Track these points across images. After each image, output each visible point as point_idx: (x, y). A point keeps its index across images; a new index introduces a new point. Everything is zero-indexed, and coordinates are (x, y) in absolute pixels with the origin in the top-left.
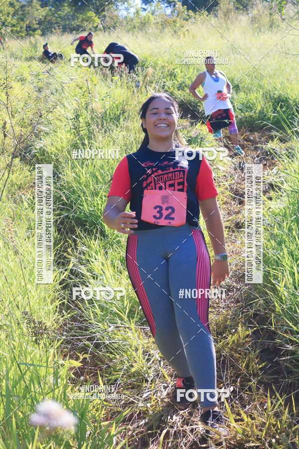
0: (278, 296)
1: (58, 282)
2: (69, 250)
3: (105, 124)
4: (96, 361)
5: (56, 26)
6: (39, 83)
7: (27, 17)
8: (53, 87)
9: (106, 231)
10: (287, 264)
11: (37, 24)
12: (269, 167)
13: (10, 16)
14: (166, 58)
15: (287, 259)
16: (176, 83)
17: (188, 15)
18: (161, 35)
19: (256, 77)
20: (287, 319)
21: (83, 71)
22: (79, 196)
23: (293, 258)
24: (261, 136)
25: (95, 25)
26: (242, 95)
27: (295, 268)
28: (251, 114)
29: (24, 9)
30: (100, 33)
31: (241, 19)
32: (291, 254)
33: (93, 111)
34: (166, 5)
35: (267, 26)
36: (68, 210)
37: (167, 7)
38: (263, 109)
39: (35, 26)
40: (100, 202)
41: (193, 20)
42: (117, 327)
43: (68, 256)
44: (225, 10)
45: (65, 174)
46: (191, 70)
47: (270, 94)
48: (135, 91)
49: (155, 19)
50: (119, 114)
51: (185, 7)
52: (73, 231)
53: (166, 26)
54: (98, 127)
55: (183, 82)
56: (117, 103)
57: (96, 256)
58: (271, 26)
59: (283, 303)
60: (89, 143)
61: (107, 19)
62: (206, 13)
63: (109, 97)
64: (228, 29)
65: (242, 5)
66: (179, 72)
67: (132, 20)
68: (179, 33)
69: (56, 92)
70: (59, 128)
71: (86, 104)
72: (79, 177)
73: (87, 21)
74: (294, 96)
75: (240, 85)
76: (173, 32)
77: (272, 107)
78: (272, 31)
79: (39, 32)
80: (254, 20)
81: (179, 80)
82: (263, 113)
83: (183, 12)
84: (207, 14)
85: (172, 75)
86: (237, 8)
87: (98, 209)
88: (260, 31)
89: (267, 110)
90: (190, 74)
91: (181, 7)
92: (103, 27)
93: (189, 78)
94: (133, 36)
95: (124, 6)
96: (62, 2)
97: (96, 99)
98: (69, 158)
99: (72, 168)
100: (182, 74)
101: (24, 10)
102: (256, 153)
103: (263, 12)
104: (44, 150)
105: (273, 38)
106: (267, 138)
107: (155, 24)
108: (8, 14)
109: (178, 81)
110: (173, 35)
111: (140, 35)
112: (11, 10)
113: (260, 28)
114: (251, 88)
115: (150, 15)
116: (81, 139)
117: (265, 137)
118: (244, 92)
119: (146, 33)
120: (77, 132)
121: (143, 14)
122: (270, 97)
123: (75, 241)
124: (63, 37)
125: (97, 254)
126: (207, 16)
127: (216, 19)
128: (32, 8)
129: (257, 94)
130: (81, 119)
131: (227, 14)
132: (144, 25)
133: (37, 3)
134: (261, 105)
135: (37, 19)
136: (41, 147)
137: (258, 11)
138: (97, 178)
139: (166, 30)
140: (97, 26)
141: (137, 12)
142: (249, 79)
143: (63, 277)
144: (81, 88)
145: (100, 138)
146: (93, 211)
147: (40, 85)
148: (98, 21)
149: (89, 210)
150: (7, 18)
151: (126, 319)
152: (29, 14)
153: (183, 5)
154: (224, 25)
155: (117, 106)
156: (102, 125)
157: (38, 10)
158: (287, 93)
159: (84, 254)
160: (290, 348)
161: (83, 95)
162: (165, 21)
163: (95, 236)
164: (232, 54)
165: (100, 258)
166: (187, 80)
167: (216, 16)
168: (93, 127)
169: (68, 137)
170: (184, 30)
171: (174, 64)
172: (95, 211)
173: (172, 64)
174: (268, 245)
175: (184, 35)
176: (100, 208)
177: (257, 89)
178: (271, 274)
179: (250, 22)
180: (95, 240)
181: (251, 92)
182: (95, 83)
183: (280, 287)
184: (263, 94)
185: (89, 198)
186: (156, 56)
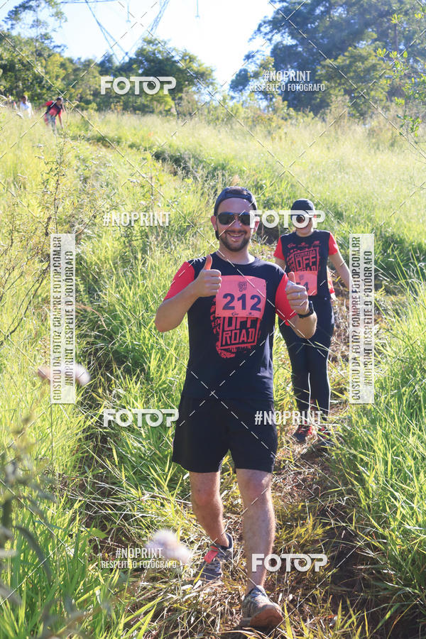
0: (364, 488)
1: (82, 429)
2: (100, 391)
3: (167, 237)
4: (121, 536)
5: (116, 100)
6: (86, 171)
7: (80, 84)
8: (103, 179)
9: (151, 374)
10: (379, 449)
11: (90, 94)
13: (59, 80)
14: (254, 165)
15: (380, 442)
16: (262, 197)
17: (288, 114)
19: (365, 206)
20: (372, 517)
21: (149, 165)
22: (122, 323)
23: (388, 444)
25: (167, 108)
26: (345, 226)
27: (389, 456)
29: (78, 73)
30: (172, 119)
31: (355, 130)
32: (386, 436)
34: (261, 96)
35: (387, 144)
36: (104, 339)
37: (261, 99)
39: (88, 97)
40: (147, 335)
41: (294, 121)
42: (153, 497)
43: (98, 398)
44: (337, 115)
45: (107, 292)
46: (284, 184)
47: (381, 231)
49: (245, 112)
50: (186, 227)
51: (286, 102)
52: (109, 368)
53: (258, 124)
54: (157, 240)
55: (272, 199)
56: (185, 212)
57: (135, 402)
58: (392, 145)
60: (143, 258)
61: (184, 103)
62: (311, 114)
63: (176, 203)
64: (338, 140)
65: (358, 112)
66: (268, 185)
67: (216, 108)
68: (274, 135)
69: (107, 185)
70: (106, 233)
71: (146, 207)
72: (125, 300)
73: (158, 101)
74: (411, 238)
75: (344, 213)
76: (267, 132)
77: (380, 247)
78: (392, 151)
79: (94, 105)
80: (371, 133)
81: (267, 195)
83: (283, 109)
84: (313, 116)
85: (259, 187)
86: (353, 115)
87: (144, 343)
88: (378, 148)
90: (282, 189)
91: (281, 102)
92: (177, 112)
93: (279, 194)
94: (215, 129)
95: (207, 89)
96: (128, 73)
97: (160, 204)
98: (115, 272)
99: (117, 287)
100: (272, 188)
101: (77, 75)
103: (385, 126)
104: (82, 258)
105: (394, 160)
107: (244, 118)
108: (57, 77)
109: (265, 196)
110: (266, 137)
111: (224, 130)
112: (62, 73)
113: (379, 145)
114: (358, 220)
115: (239, 105)
116: (134, 252)
118: (348, 223)
119: (232, 128)
120: (129, 241)
121: (231, 104)
122: (381, 234)
123: (109, 380)
124: (124, 117)
125: (137, 401)
126: (313, 119)
127: (324, 123)
128: (88, 73)
129: (364, 228)
131: (338, 120)
132: (230, 117)
133: (95, 69)
135: (92, 88)
136: (79, 254)
137: (379, 123)
138: (147, 303)
139: (258, 128)
140: (169, 110)
141: (224, 100)
142: (356, 208)
143: (88, 423)
144: (142, 187)
145: (158, 254)
146: (137, 344)
147: (87, 173)
148: (172, 103)
149: (132, 342)
150: (55, 82)
151: (166, 488)
152: (83, 80)
153: (284, 100)
154: (333, 133)
155: (185, 216)
156: (162, 239)
157: (95, 77)
158: (403, 233)
159: (119, 398)
160: (372, 554)
161: (144, 196)
162: (258, 117)
163: (138, 377)
164: (339, 173)
166: (277, 196)
167: (324, 120)
168: (152, 238)
169: (115, 246)
170: (282, 132)
171: (262, 173)
172: (140, 345)
173: (260, 172)
174: (358, 422)
175: (280, 138)
176: (147, 342)
177: (365, 222)
178: (359, 459)
179: (366, 135)
180: (136, 383)
181: (357, 224)
182: (161, 183)
183: (368, 476)
184: (373, 229)
185: (134, 329)
186: (241, 160)
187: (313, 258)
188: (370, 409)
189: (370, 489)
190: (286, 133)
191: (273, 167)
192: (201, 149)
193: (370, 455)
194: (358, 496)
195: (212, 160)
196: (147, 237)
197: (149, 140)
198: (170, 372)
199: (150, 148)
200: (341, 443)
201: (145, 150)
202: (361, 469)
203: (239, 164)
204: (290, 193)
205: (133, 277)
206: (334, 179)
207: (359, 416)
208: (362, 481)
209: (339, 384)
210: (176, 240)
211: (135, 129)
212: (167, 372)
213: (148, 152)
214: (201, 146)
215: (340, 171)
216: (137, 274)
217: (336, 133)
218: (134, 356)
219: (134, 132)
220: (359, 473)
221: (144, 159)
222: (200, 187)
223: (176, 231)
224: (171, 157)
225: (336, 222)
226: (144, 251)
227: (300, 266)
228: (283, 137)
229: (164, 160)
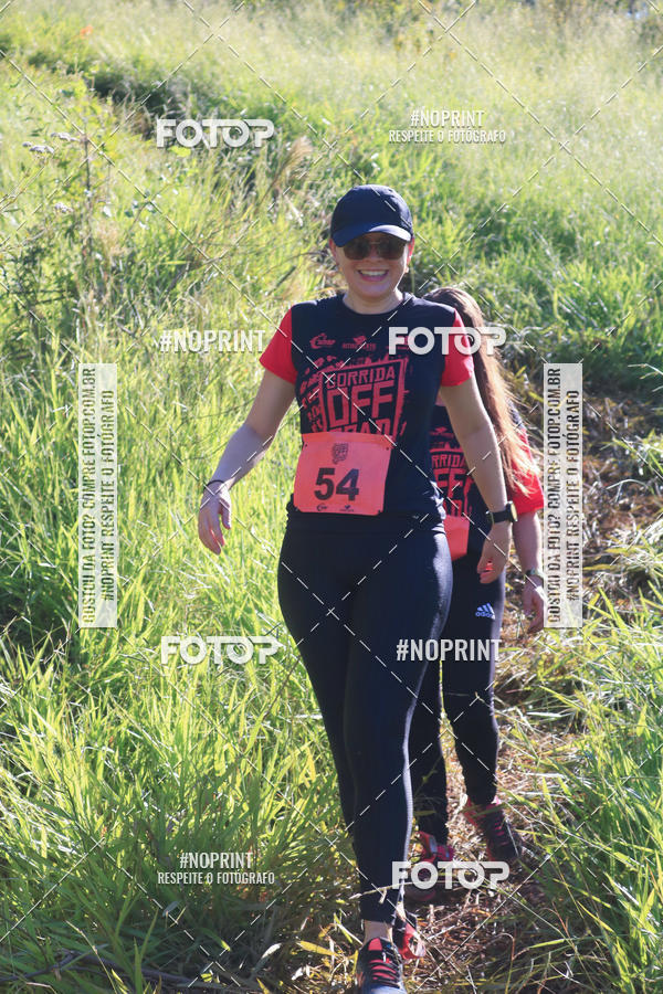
0: (626, 940)
3: (125, 295)
9: (83, 644)
12: (636, 516)
14: (349, 112)
18: (341, 33)
19: (632, 219)
21: (80, 110)
24: (625, 414)
26: (579, 270)
28: (600, 335)
31: (607, 25)
33: (91, 246)
38: (643, 327)
42: (85, 963)
46: (425, 163)
48: (239, 204)
50: (173, 269)
53: (361, 7)
54: (99, 300)
56: (173, 231)
57: (39, 717)
59: (639, 965)
60: (64, 349)
63: (150, 208)
64: (563, 49)
66: (385, 163)
68: (401, 37)
71: (72, 218)
72: (16, 454)
75: (578, 236)
76: (383, 31)
80: (649, 33)
82: (641, 339)
87: (65, 566)
89: (655, 330)
90: (419, 175)
93: (412, 188)
94: (250, 19)
97: (107, 210)
100: (394, 172)
102: (602, 466)
106: (640, 423)
110: (380, 41)
111: (273, 22)
114: (613, 254)
116: (39, 331)
117: (636, 419)
118: (589, 261)
119: (294, 17)
120: (29, 305)
125: (44, 714)
127: (528, 8)
129: (629, 274)
130: (46, 267)
134: (637, 312)
139: (361, 19)
142: (609, 223)
144: (63, 165)
145: (103, 337)
146: (47, 569)
149: (34, 564)
151: (116, 940)
154: (552, 33)
155: (171, 241)
156: (113, 299)
161: (66, 189)
163: (48, 652)
164: (565, 136)
165: (52, 725)
168: (87, 298)
170: (420, 30)
171: (371, 133)
172: (54, 571)
173: (365, 132)
174: (609, 768)
175: (418, 44)
176: (72, 563)
177: (631, 260)
178: (613, 864)
179: (636, 38)
180: (43, 669)
181: (611, 264)
182: (111, 155)
183: (637, 909)
184: (651, 277)
185: (40, 528)
186: (315, 100)
187: (384, 392)
188: (643, 736)
189: (642, 941)
190: (432, 32)
191: (398, 118)
192: (217, 70)
193: (640, 852)
194: (611, 959)
195: (244, 99)
196: (74, 293)
197: (82, 47)
198: (131, 640)
199: (84, 67)
200: (567, 823)
201: (70, 71)
202: (618, 888)
203: (312, 109)
204: (440, 185)
205: (38, 396)
206: (553, 149)
207: (615, 754)
208: (621, 922)
209: (563, 671)
210: (148, 302)
211: (46, 17)
212: (122, 640)
213: (76, 76)
214: (214, 63)
215: (569, 131)
216: (48, 388)
217: (560, 33)
218: (39, 597)
219: (43, 25)
220: (613, 900)
221: (68, 94)
222: (211, 168)
223: (150, 280)
224: (140, 91)
225: (556, 259)
226: (67, 331)
227: (339, 416)
228: (425, 40)
229: (119, 97)
